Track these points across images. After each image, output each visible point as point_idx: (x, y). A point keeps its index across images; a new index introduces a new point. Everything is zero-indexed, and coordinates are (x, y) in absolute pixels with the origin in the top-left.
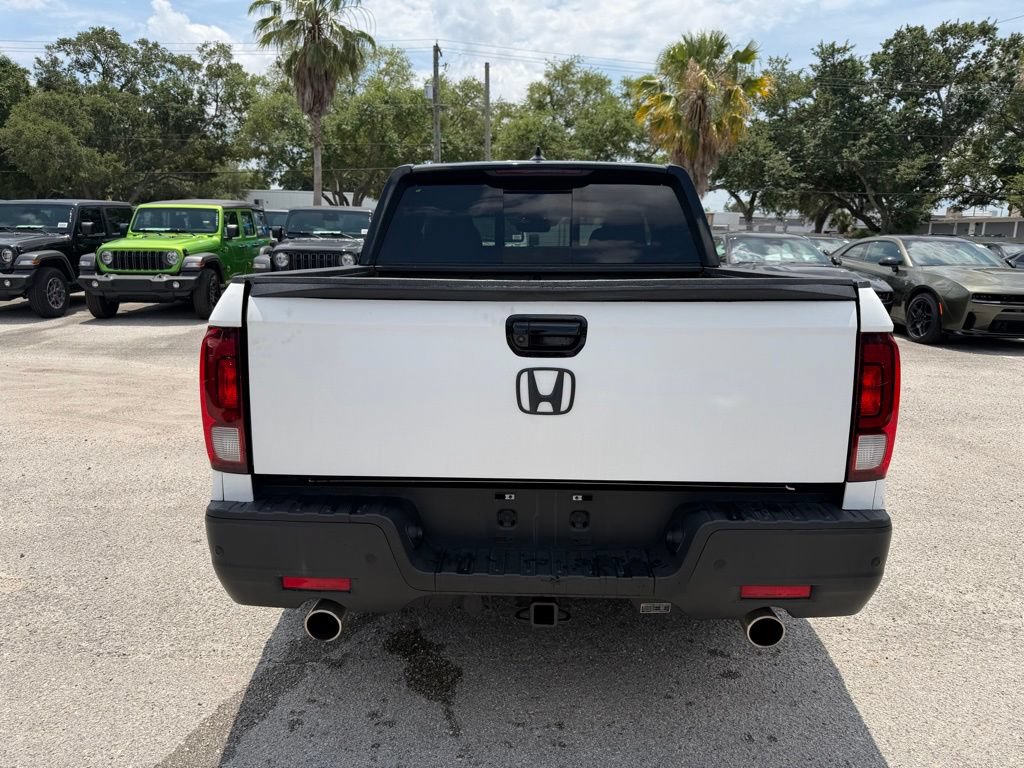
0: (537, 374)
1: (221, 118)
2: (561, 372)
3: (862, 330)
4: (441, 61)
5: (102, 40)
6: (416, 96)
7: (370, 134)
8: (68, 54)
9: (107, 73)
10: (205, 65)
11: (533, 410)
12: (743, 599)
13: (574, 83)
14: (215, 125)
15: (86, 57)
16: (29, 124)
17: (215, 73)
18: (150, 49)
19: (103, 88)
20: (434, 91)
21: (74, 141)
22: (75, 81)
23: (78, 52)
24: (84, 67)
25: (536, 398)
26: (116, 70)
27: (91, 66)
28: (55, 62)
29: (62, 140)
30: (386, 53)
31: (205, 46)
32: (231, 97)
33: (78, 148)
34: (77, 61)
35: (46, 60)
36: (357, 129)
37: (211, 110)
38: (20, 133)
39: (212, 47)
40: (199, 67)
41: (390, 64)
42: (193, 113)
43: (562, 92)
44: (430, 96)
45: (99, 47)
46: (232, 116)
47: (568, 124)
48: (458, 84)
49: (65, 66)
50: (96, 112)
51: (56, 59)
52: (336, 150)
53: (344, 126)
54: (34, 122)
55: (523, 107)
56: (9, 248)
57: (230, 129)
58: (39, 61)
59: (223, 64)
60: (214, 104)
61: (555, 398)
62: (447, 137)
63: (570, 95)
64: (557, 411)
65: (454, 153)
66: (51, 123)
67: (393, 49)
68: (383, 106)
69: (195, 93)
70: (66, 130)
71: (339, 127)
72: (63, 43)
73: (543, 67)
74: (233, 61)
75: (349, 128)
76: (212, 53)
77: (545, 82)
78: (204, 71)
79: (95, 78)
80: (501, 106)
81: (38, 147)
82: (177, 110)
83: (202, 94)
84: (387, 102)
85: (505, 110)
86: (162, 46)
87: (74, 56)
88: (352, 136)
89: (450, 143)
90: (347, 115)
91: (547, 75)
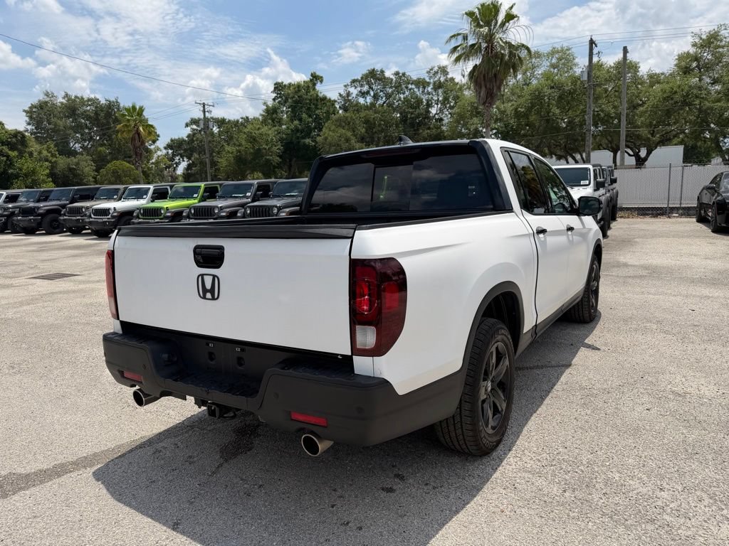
0: (205, 277)
1: (440, 114)
2: (214, 276)
3: (352, 257)
4: (595, 51)
5: (374, 76)
6: (575, 80)
7: (538, 112)
8: (356, 88)
9: (376, 97)
10: (432, 81)
11: (204, 297)
12: (292, 420)
13: (723, 47)
14: (436, 120)
15: (366, 88)
16: (331, 133)
17: (438, 86)
18: (401, 77)
19: (373, 105)
20: (588, 74)
21: (353, 141)
22: (358, 103)
23: (362, 86)
24: (363, 94)
25: (205, 291)
26: (381, 93)
27: (368, 93)
28: (349, 94)
29: (347, 140)
30: (558, 52)
31: (432, 69)
32: (446, 99)
33: (355, 144)
34: (360, 92)
35: (344, 94)
36: (529, 109)
37: (433, 111)
38: (326, 139)
39: (436, 69)
40: (429, 84)
41: (559, 59)
42: (422, 114)
43: (709, 57)
44: (585, 78)
45: (373, 81)
46: (447, 113)
47: (715, 82)
48: (612, 65)
49: (354, 95)
50: (367, 122)
51: (349, 92)
52: (513, 126)
53: (519, 109)
54: (334, 131)
55: (671, 74)
56: (276, 207)
57: (446, 121)
58: (340, 95)
59: (442, 79)
60: (436, 106)
61: (212, 291)
62: (600, 107)
63: (716, 58)
64: (213, 298)
65: (606, 118)
66: (341, 131)
67: (562, 48)
68: (550, 91)
69: (424, 100)
70: (349, 134)
71: (516, 110)
72: (354, 81)
73: (690, 39)
74: (449, 76)
75: (522, 110)
76: (436, 73)
77: (692, 50)
78: (431, 86)
79: (369, 100)
80: (651, 76)
81: (335, 146)
82: (412, 114)
83: (428, 101)
84: (552, 88)
85: (654, 79)
86: (407, 74)
87: (359, 89)
88: (526, 115)
89: (602, 111)
90: (522, 100)
91: (694, 45)
